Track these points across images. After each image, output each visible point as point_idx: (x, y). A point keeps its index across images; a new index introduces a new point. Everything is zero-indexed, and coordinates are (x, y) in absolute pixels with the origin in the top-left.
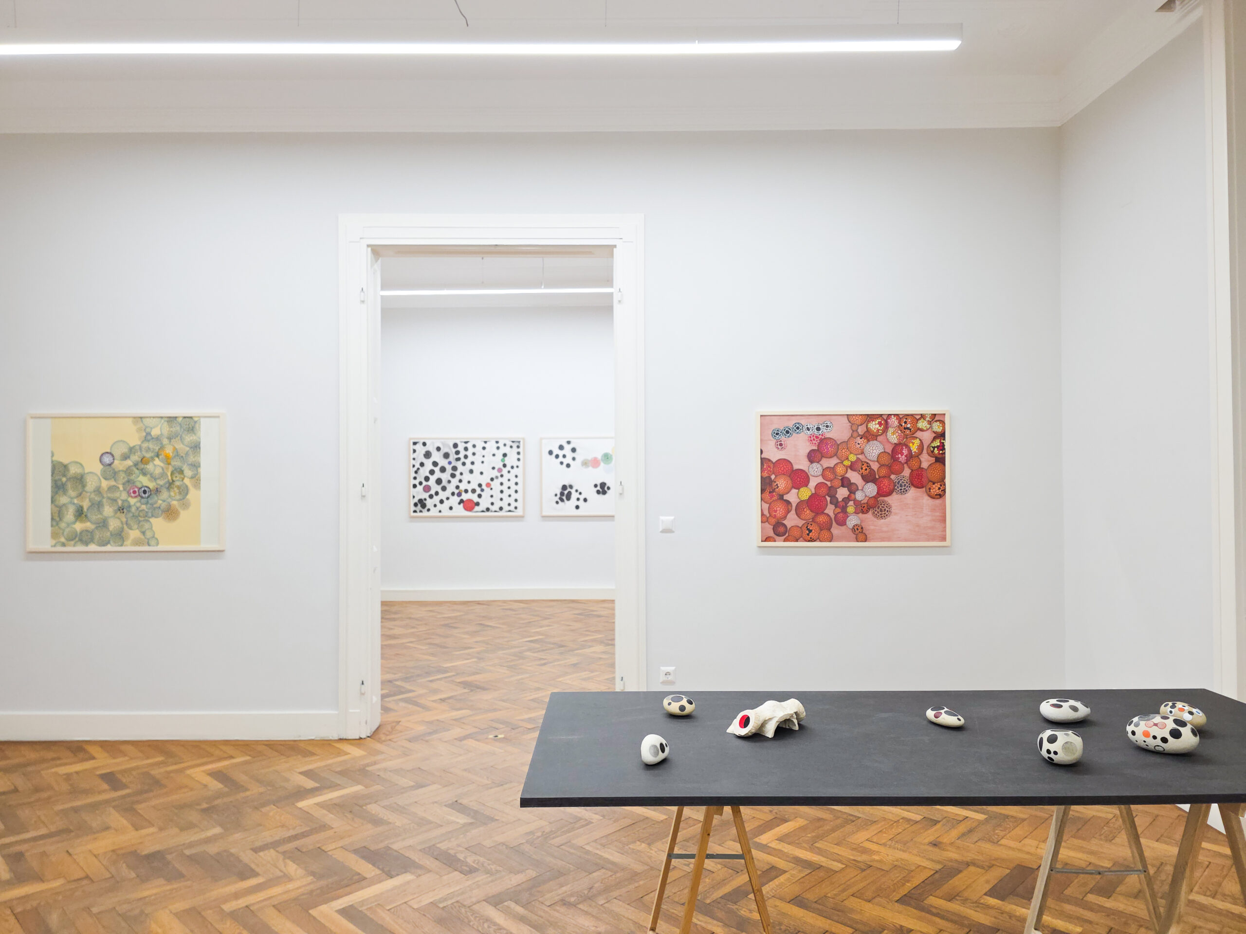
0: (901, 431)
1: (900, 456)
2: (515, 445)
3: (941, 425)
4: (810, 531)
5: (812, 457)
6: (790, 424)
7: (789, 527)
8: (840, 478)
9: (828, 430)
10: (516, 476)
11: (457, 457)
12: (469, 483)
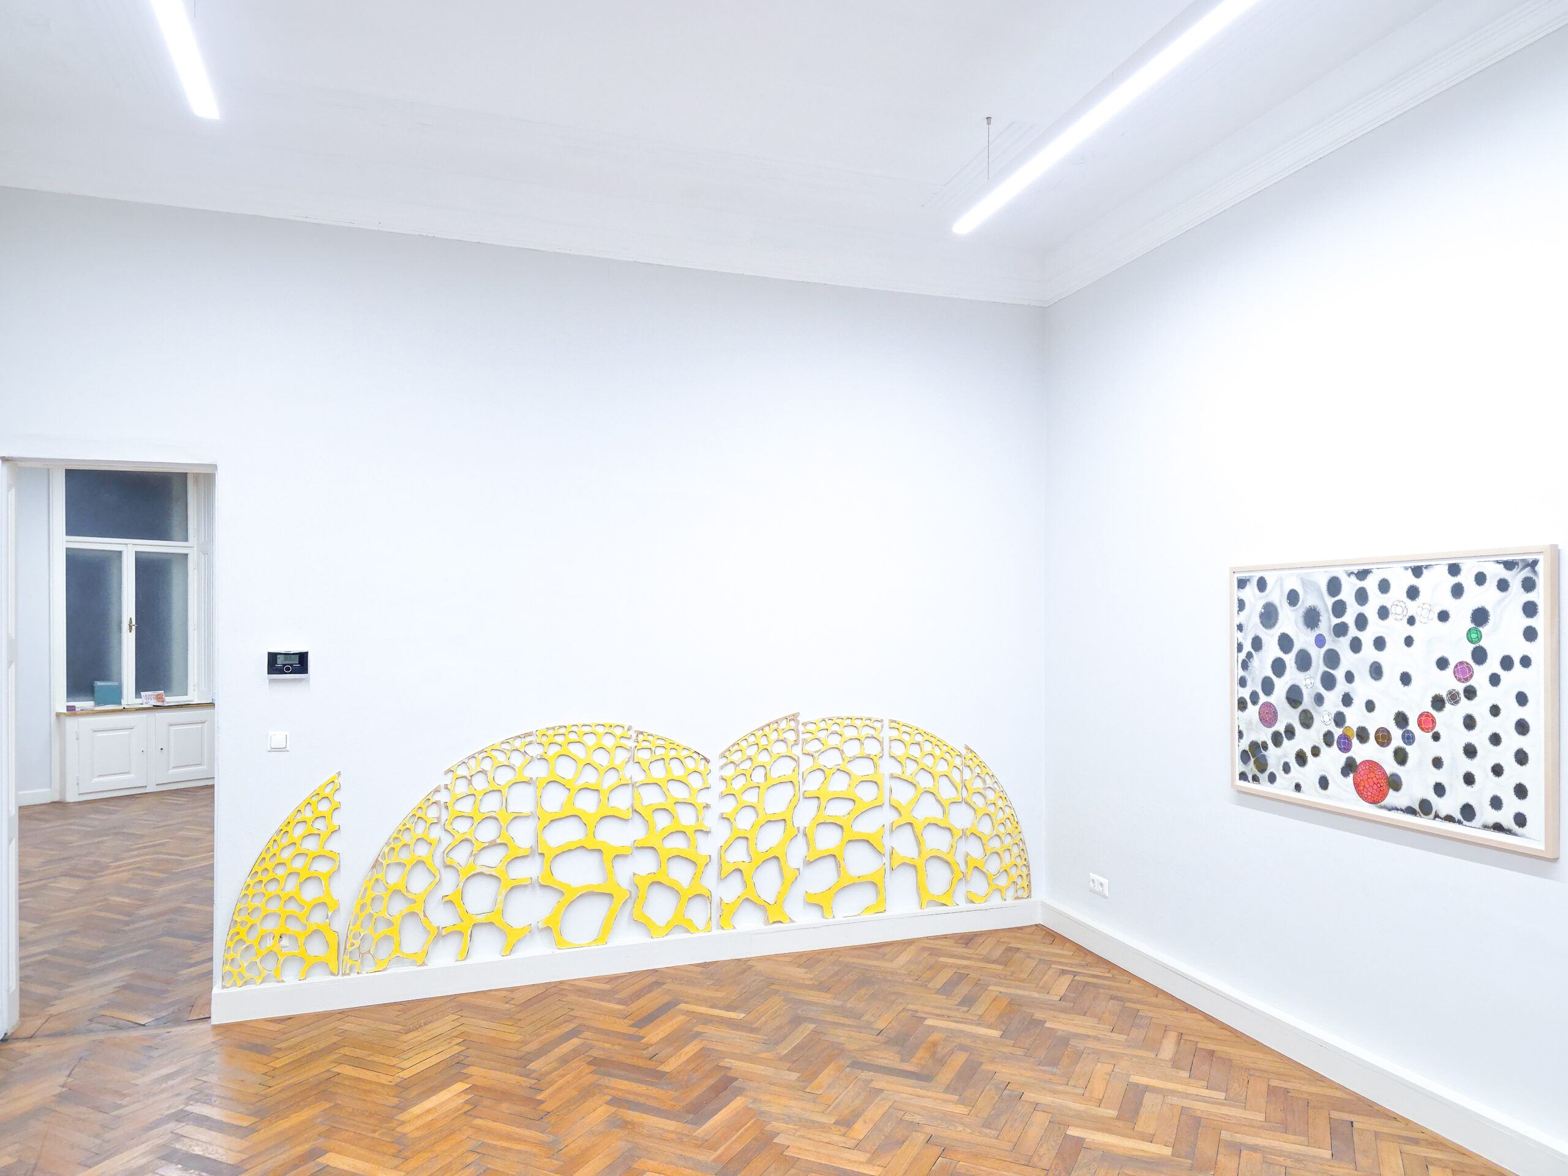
10: (1522, 699)
11: (1338, 621)
12: (1370, 706)
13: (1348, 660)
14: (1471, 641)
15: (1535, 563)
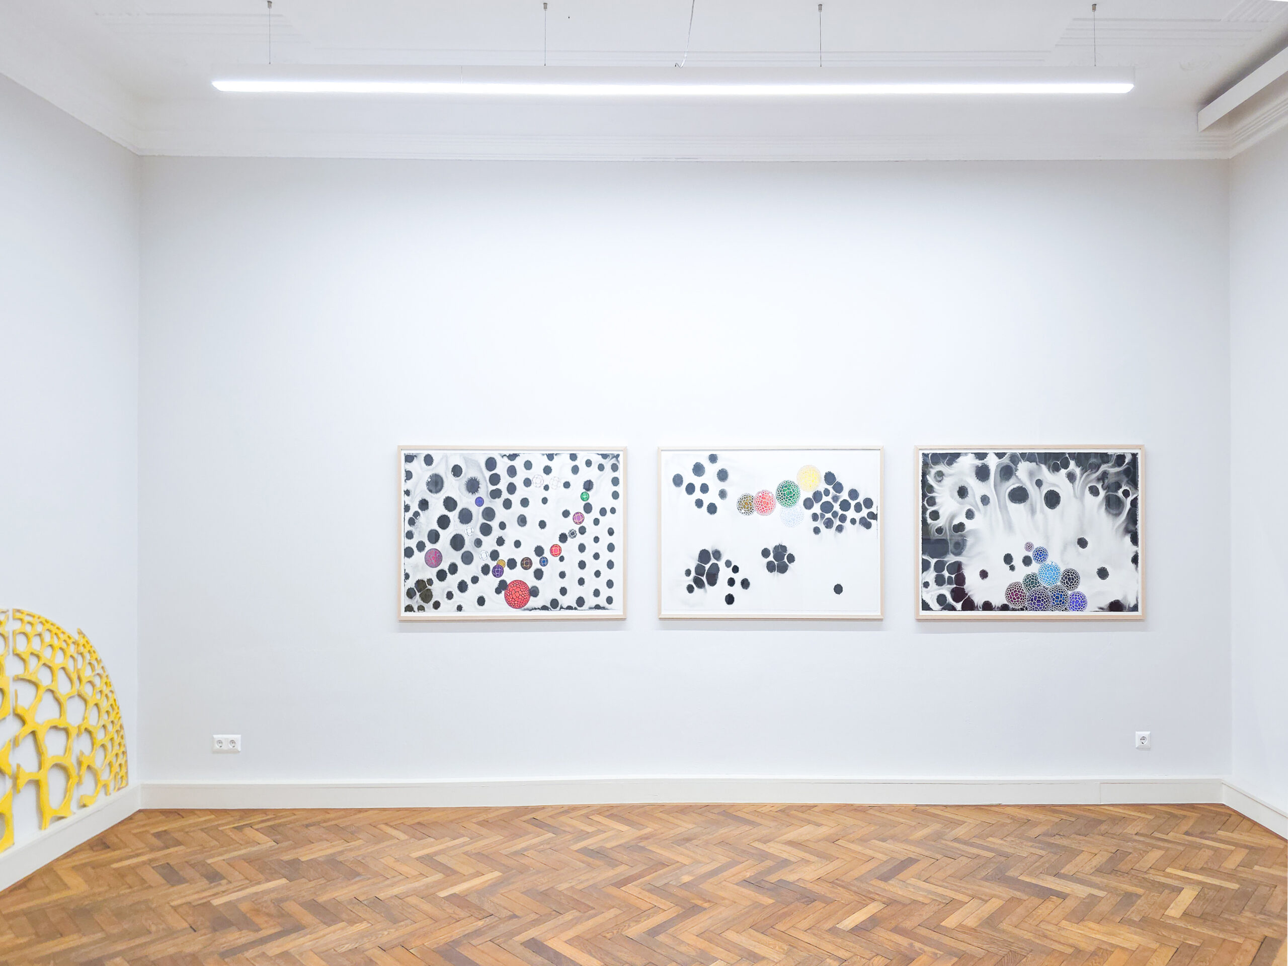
2: (607, 464)
10: (611, 532)
11: (494, 488)
12: (518, 544)
13: (501, 514)
14: (583, 499)
15: (618, 456)
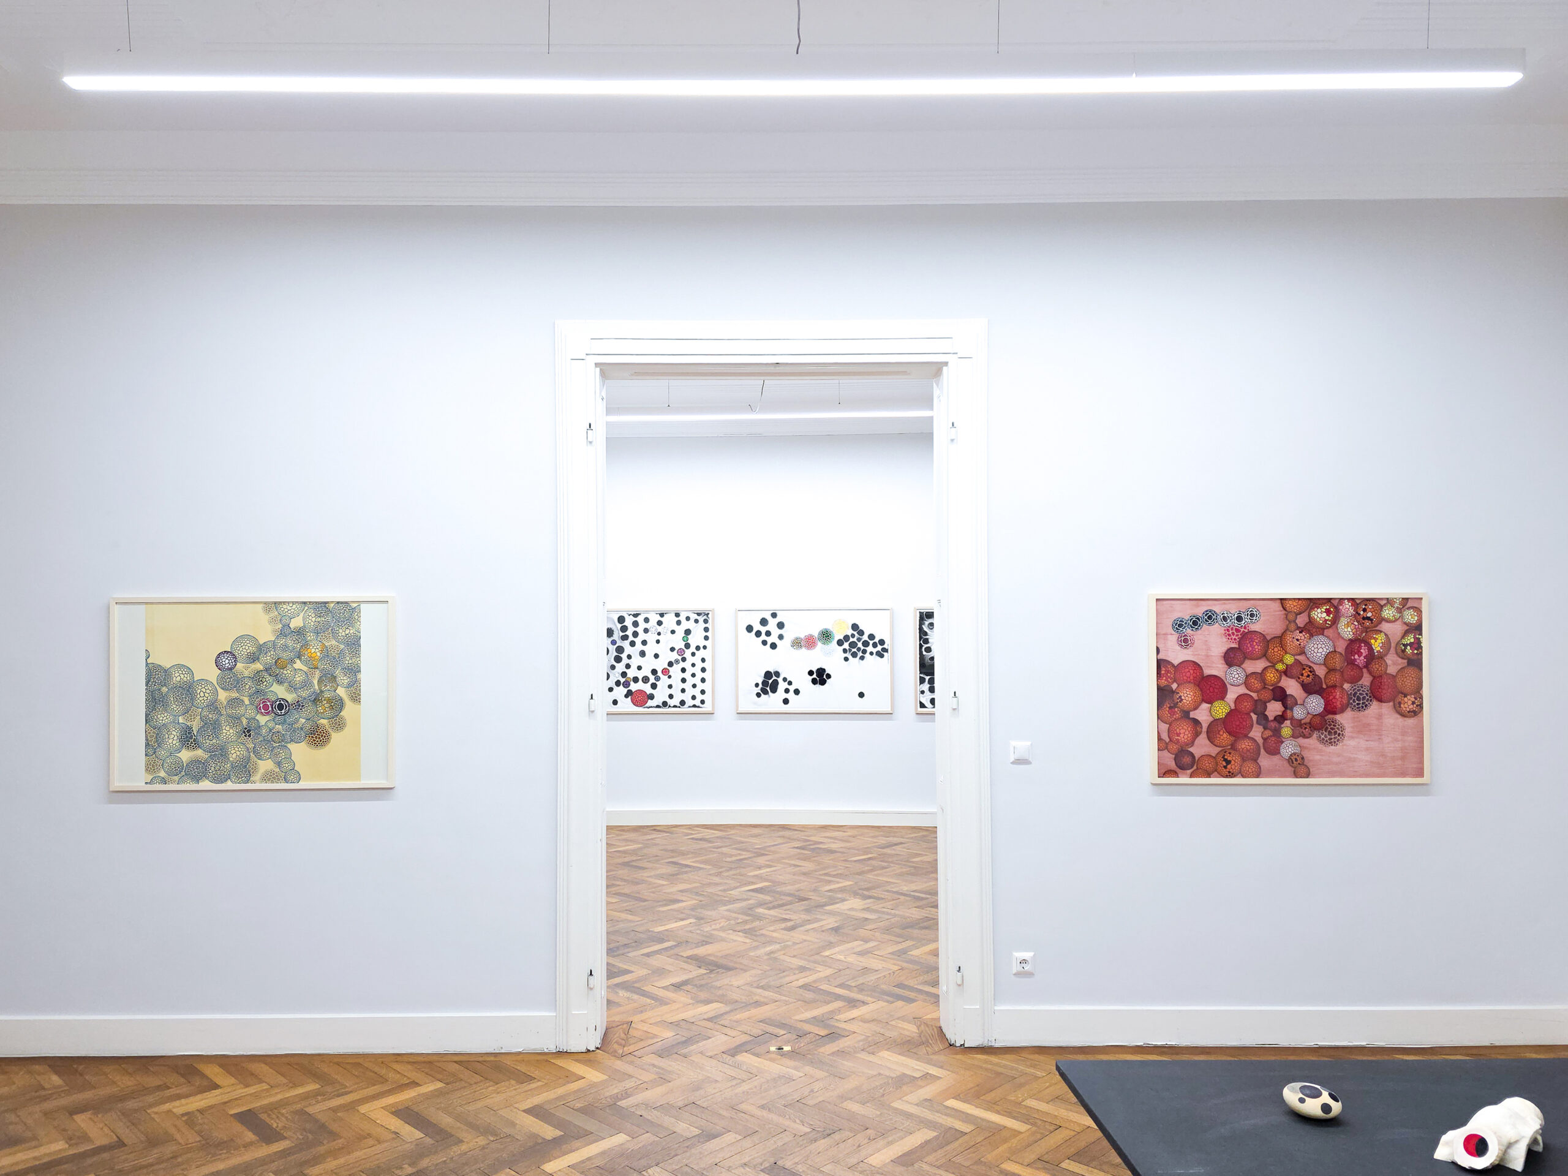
0: (1358, 622)
1: (1356, 657)
2: (700, 619)
3: (1416, 614)
4: (1228, 762)
5: (1231, 658)
6: (1199, 611)
7: (1197, 756)
8: (1271, 688)
9: (1254, 621)
10: (703, 660)
11: (624, 634)
12: (639, 668)
13: (628, 649)
14: (684, 640)
15: (708, 614)
